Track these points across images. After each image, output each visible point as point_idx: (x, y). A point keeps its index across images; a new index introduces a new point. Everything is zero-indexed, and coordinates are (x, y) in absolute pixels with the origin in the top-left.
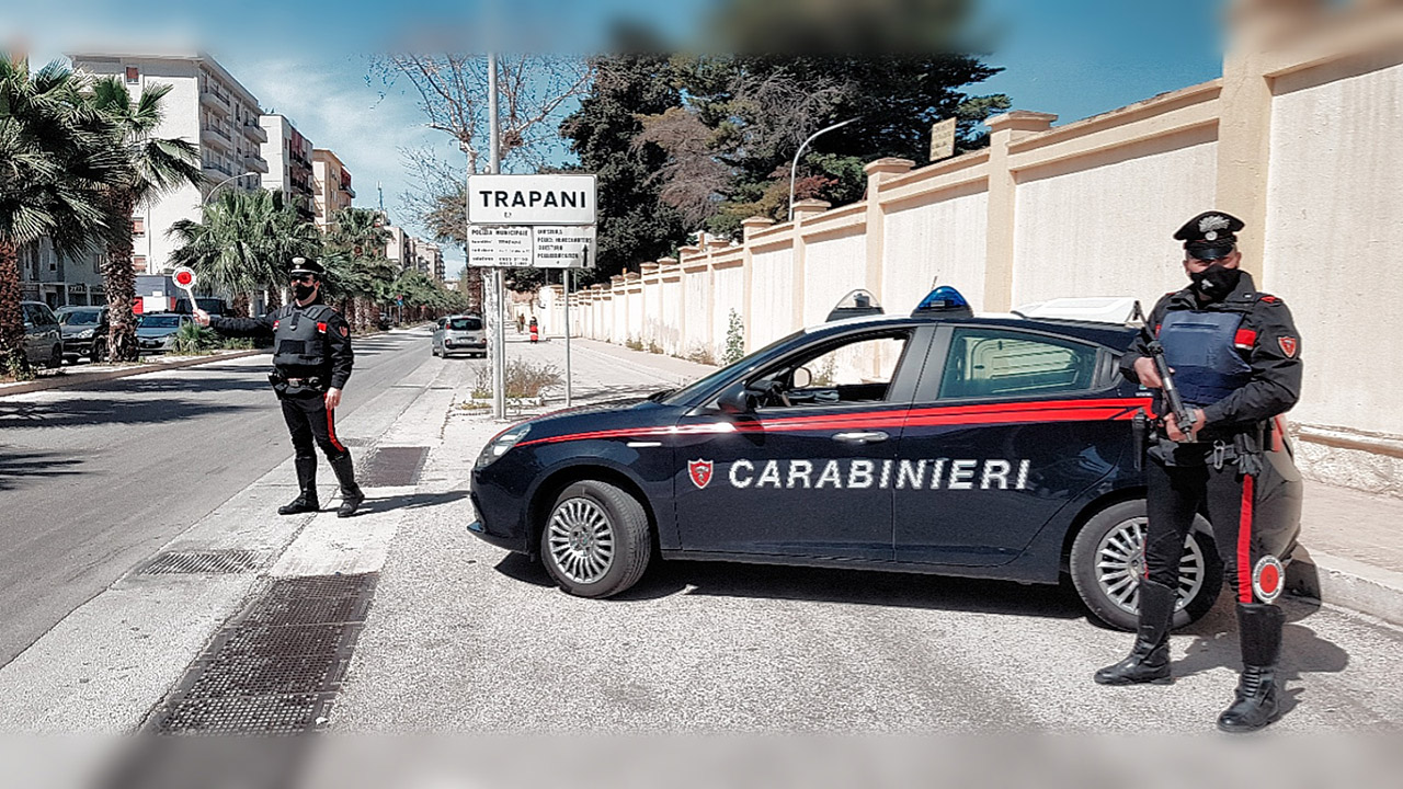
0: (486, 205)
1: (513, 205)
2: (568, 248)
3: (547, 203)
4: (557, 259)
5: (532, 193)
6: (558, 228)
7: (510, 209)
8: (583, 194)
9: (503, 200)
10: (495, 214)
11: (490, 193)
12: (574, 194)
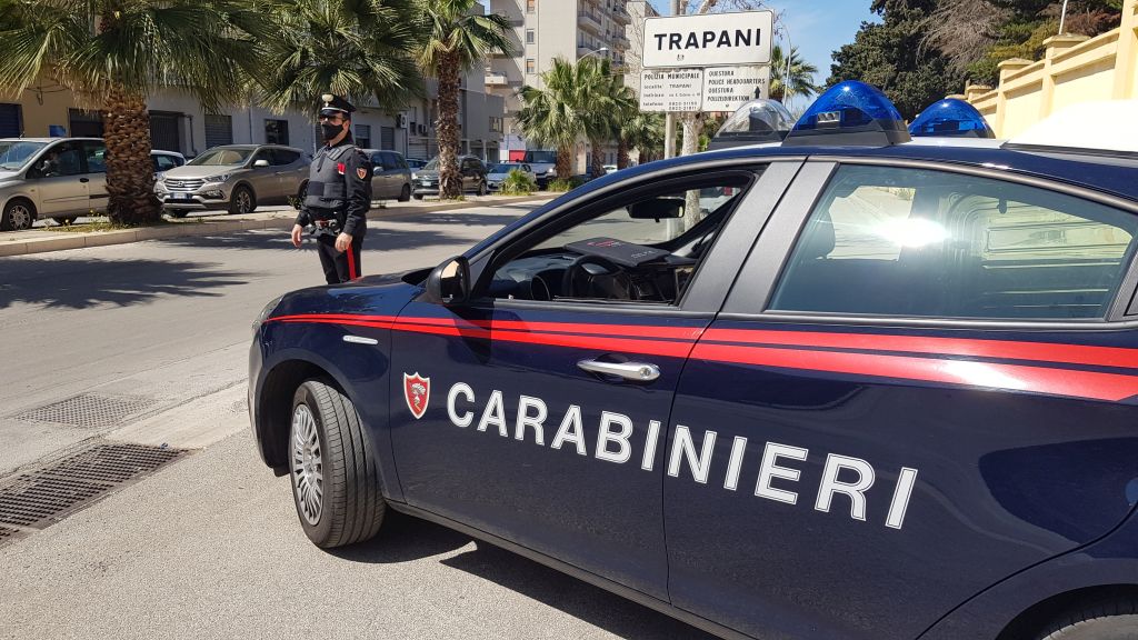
0: (660, 48)
1: (687, 47)
2: (739, 90)
3: (720, 43)
4: (728, 102)
5: (705, 34)
6: (730, 69)
7: (683, 51)
8: (758, 31)
9: (677, 43)
10: (669, 57)
11: (665, 35)
12: (749, 31)
